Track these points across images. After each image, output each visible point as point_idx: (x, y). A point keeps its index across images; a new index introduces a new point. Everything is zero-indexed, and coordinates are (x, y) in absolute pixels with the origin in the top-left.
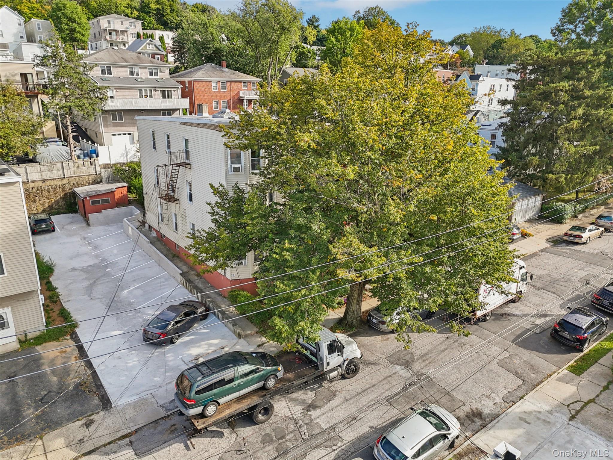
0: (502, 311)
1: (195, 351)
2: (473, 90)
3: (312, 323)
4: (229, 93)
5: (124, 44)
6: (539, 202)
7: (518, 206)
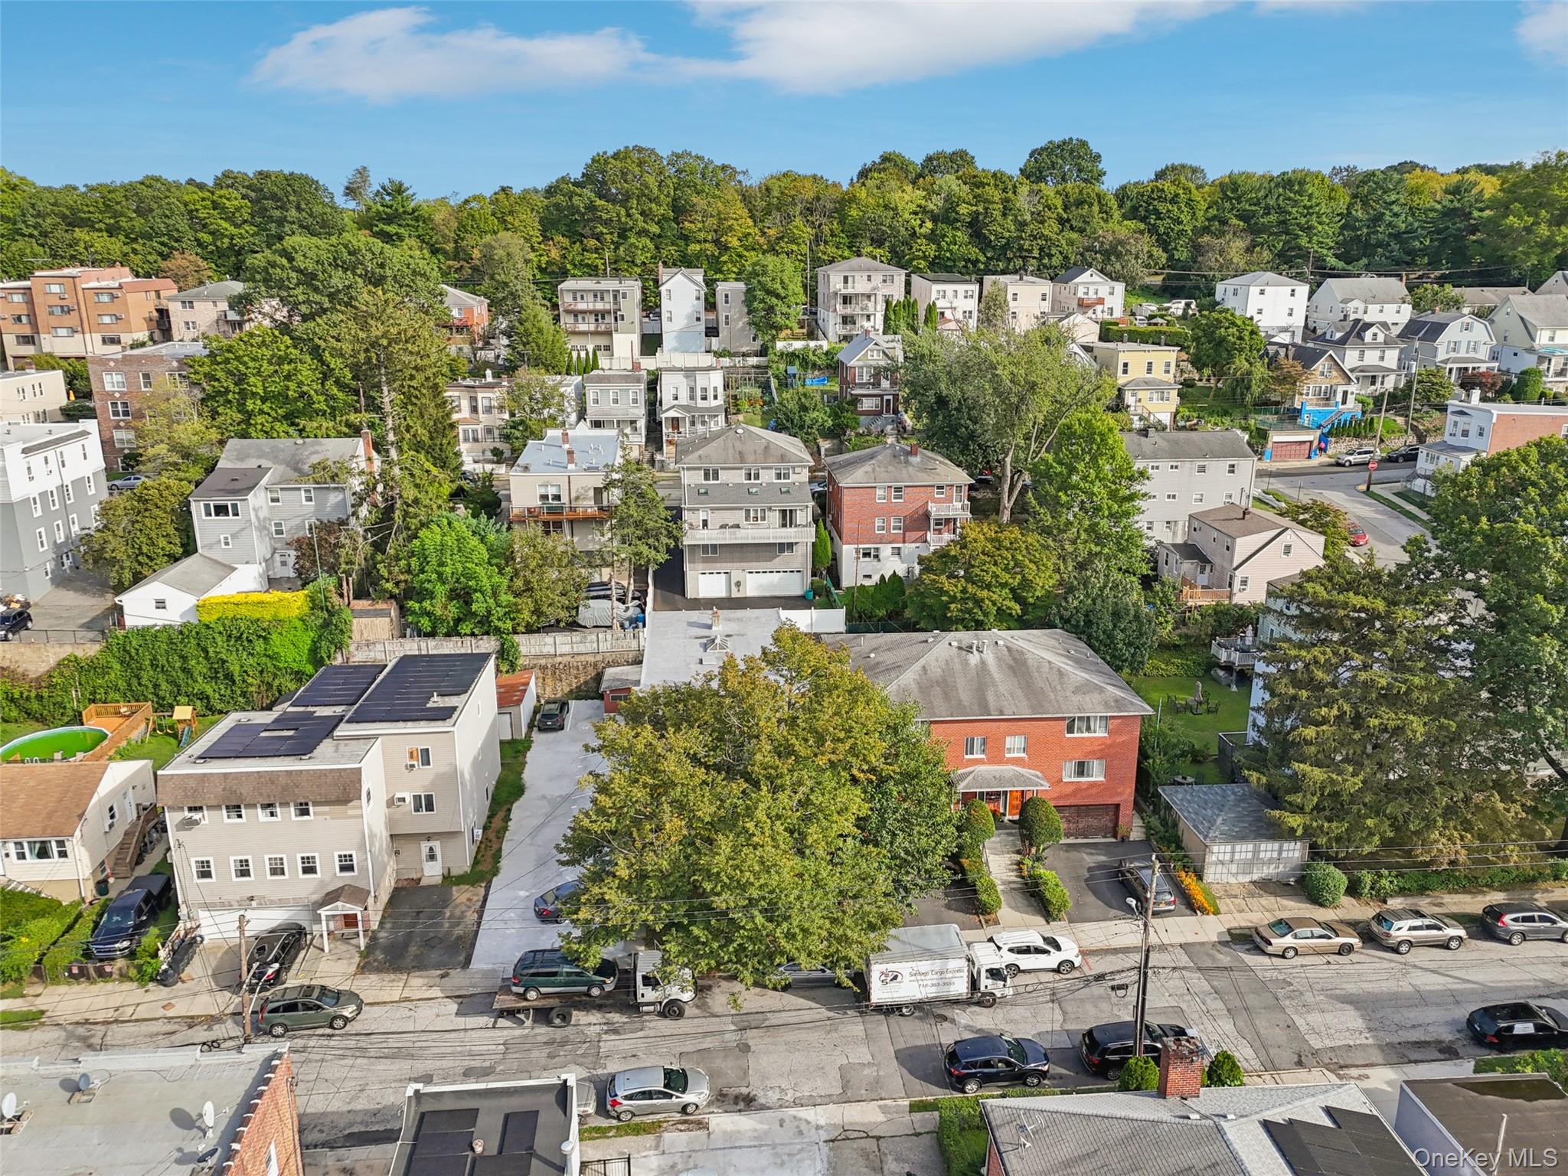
4: (908, 504)
5: (868, 317)
6: (1295, 852)
7: (1219, 852)
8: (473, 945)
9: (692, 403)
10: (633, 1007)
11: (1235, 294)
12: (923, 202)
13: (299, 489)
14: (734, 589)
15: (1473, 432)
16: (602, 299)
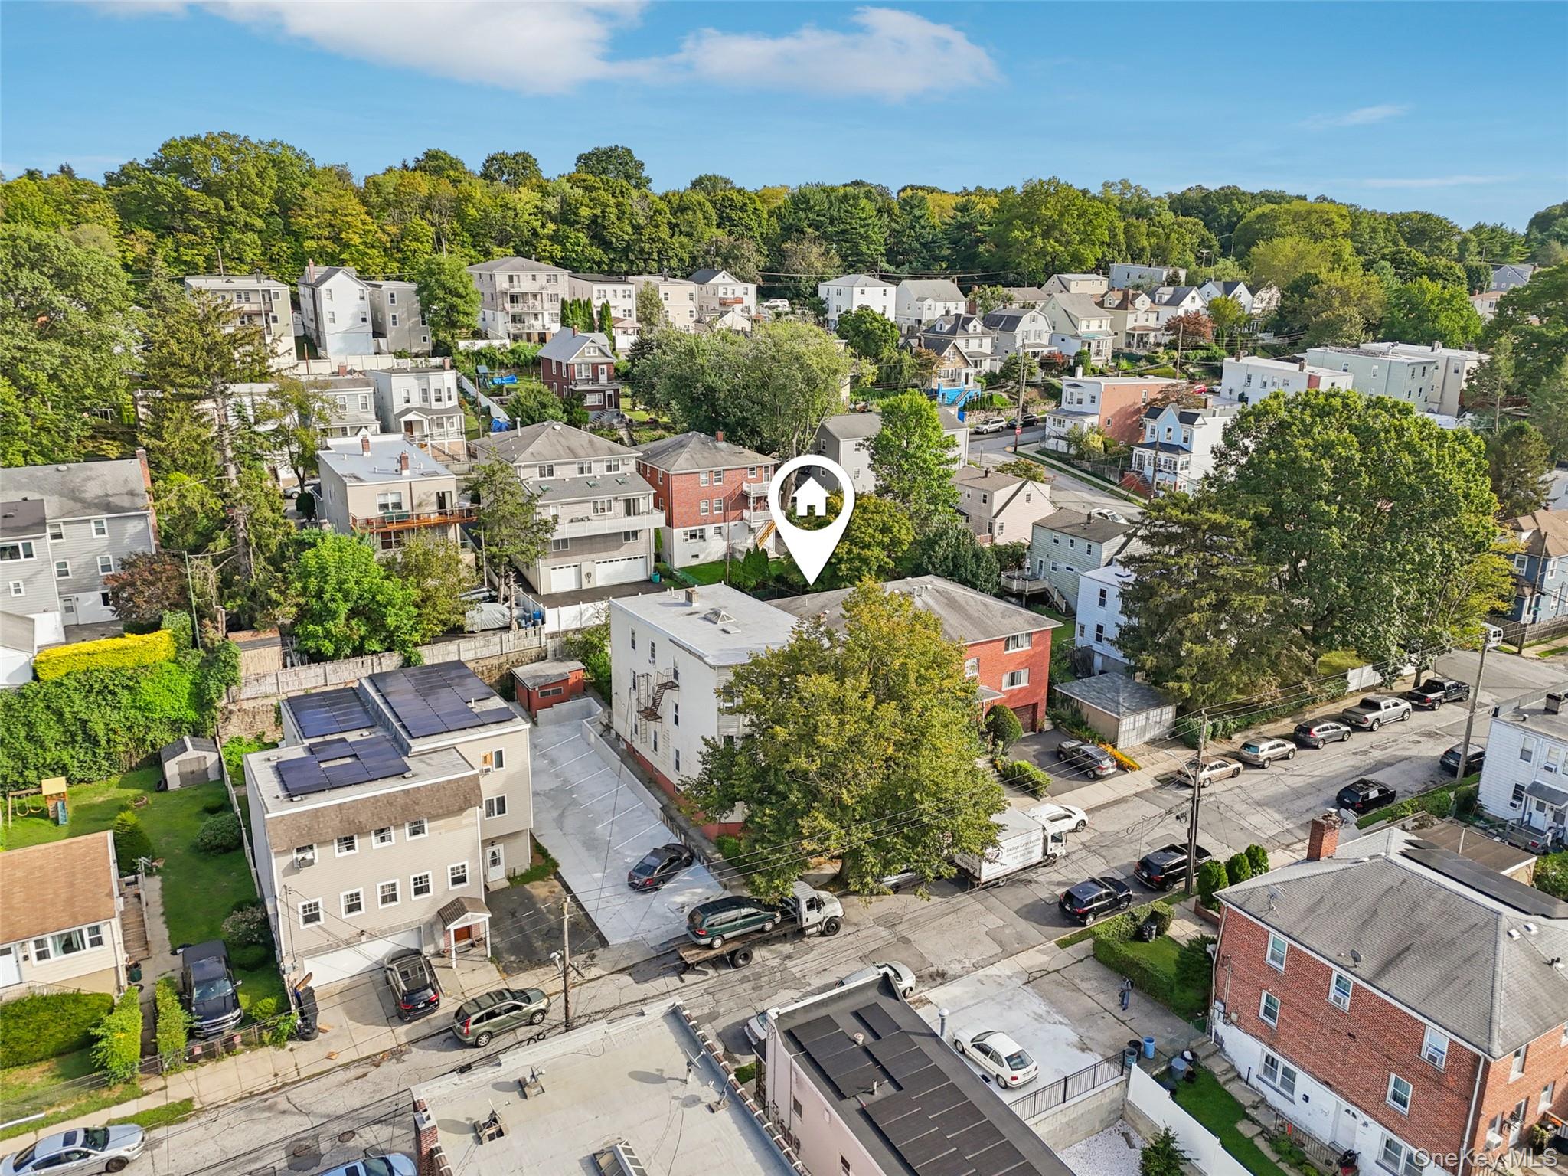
0: (1024, 876)
1: (679, 899)
2: (1186, 440)
3: (786, 881)
4: (727, 486)
5: (536, 315)
6: (1168, 713)
7: (1127, 723)
8: (595, 927)
9: (426, 405)
10: (801, 933)
11: (839, 293)
12: (539, 204)
13: (88, 521)
14: (584, 580)
15: (1086, 400)
16: (247, 299)
